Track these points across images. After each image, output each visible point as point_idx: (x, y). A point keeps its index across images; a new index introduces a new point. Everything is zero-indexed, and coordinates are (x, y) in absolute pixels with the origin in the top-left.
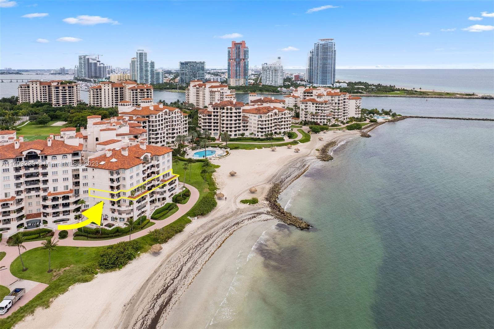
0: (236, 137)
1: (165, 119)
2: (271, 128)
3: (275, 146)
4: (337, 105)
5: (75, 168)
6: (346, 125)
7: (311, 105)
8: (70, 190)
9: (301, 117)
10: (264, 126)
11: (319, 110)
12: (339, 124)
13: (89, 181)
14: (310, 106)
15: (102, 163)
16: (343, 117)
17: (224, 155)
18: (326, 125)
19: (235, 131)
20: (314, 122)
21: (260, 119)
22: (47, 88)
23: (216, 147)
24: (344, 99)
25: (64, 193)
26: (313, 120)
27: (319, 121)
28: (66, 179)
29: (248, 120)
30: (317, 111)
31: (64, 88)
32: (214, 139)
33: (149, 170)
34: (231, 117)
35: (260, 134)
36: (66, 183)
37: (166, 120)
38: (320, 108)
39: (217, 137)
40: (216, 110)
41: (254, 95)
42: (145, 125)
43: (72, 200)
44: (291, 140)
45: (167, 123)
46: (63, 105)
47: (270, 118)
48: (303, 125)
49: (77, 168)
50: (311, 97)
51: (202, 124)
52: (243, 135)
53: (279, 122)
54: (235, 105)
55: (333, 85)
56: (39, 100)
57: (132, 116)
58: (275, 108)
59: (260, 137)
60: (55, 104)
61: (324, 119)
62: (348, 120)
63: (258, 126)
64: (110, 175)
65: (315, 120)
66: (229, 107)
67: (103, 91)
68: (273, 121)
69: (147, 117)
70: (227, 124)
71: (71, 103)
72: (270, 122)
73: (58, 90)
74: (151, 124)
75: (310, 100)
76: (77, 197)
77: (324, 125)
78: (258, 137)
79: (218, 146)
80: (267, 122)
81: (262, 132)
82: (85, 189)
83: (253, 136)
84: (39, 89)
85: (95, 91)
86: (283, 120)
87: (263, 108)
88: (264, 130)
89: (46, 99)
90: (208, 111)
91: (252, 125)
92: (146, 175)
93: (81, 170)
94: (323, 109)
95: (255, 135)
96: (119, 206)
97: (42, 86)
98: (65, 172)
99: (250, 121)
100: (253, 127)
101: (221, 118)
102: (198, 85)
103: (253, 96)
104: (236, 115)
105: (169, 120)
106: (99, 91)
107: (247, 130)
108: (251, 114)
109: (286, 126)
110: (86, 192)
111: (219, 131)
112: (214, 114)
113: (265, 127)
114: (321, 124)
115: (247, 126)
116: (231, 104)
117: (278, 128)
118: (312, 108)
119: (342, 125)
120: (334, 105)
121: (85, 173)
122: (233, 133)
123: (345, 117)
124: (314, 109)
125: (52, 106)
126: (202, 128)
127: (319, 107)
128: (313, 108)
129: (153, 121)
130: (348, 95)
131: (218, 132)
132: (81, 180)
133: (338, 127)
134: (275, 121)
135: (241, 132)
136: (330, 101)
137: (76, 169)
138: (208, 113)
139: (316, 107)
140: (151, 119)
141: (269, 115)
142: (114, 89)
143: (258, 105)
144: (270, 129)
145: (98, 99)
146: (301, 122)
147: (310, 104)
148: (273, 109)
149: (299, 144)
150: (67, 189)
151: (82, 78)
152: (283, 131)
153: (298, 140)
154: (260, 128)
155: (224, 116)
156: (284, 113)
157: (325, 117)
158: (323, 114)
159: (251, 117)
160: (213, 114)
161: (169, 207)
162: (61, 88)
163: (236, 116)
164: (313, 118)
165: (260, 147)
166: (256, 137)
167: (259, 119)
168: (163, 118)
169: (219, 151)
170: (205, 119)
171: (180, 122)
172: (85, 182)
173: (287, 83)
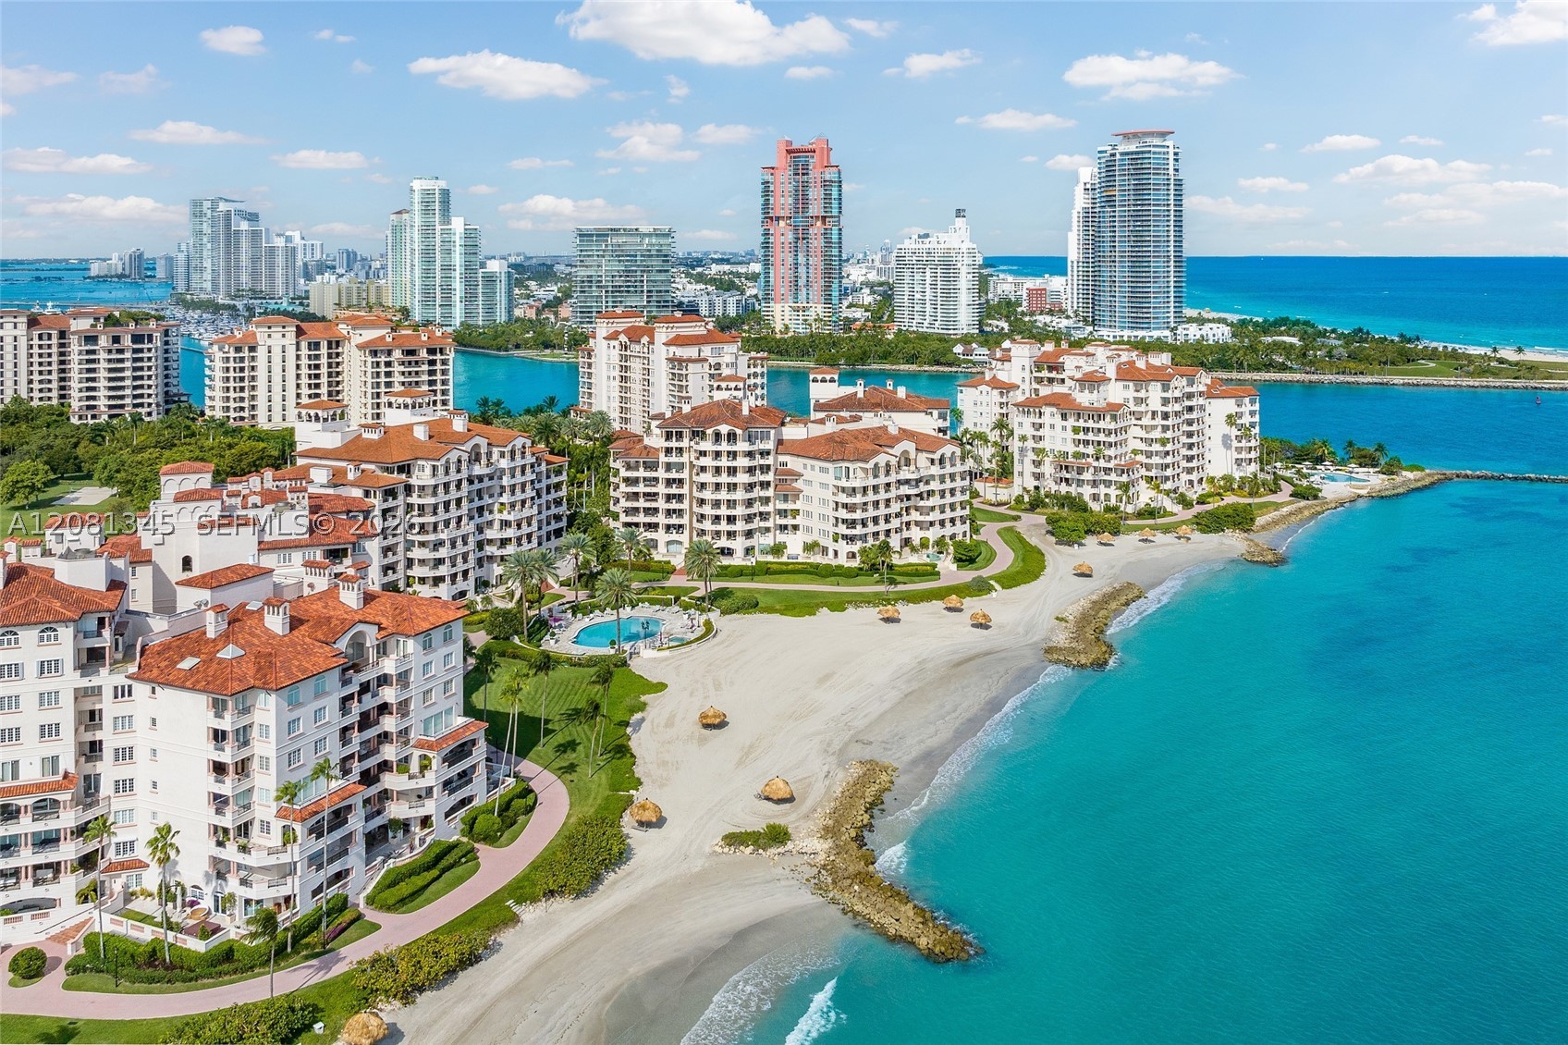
0: (751, 562)
1: (471, 482)
2: (887, 521)
3: (896, 600)
4: (1159, 421)
5: (85, 683)
6: (1198, 509)
7: (1058, 420)
8: (66, 775)
9: (1021, 474)
10: (858, 515)
11: (1086, 443)
12: (1169, 505)
13: (140, 739)
14: (1052, 426)
15: (187, 664)
16: (1184, 477)
17: (693, 637)
18: (1115, 509)
19: (749, 534)
20: (1068, 496)
21: (844, 483)
22: (54, 341)
23: (667, 604)
24: (1190, 396)
25: (39, 787)
26: (1064, 489)
27: (1087, 491)
28: (48, 731)
29: (799, 484)
30: (1081, 449)
31: (116, 340)
32: (666, 570)
33: (367, 697)
34: (732, 471)
35: (844, 548)
36: (50, 748)
37: (477, 486)
38: (1090, 437)
39: (678, 561)
40: (674, 444)
41: (828, 377)
42: (391, 503)
43: (68, 819)
44: (968, 575)
45: (481, 498)
46: (111, 417)
47: (882, 480)
48: (1026, 510)
49: (95, 681)
50: (1058, 389)
51: (624, 503)
52: (778, 549)
53: (920, 495)
54: (748, 423)
55: (1173, 330)
56: (24, 395)
57: (343, 464)
58: (906, 434)
59: (843, 561)
60: (81, 408)
61: (1108, 484)
62: (1206, 487)
63: (837, 515)
64: (211, 714)
65: (1073, 490)
66: (724, 429)
67: (261, 353)
68: (893, 493)
69: (401, 470)
70: (717, 504)
71: (142, 405)
72: (882, 496)
73: (93, 352)
74: (414, 499)
75: (1053, 401)
76: (88, 806)
77: (1108, 509)
78: (834, 563)
79: (677, 599)
80: (871, 497)
81: (850, 539)
82: (124, 772)
83: (817, 559)
84: (23, 343)
85: (232, 354)
86: (935, 485)
87: (857, 435)
88: (859, 530)
89: (50, 390)
90: (646, 447)
91: (816, 509)
92: (354, 718)
93: (108, 693)
94: (1102, 437)
95: (825, 551)
96: (244, 849)
97: (36, 333)
98: (48, 699)
99: (807, 490)
100: (816, 516)
101: (695, 478)
102: (626, 332)
103: (824, 381)
104: (752, 463)
105: (486, 483)
106: (246, 353)
107: (795, 527)
108: (809, 462)
109: (948, 514)
110: (124, 786)
111: (687, 532)
112: (667, 460)
113: (864, 515)
114: (1095, 507)
115: (796, 513)
116: (733, 414)
117: (917, 523)
118: (1059, 436)
119: (1177, 508)
120: (1146, 421)
121: (122, 708)
122: (738, 544)
123: (1195, 477)
124: (1069, 442)
125: (68, 419)
126: (623, 518)
127: (1086, 430)
128: (1064, 435)
129: (422, 488)
130: (1204, 380)
131: (684, 537)
132: (108, 736)
133: (1159, 521)
134: (905, 490)
135: (768, 540)
136: (1131, 404)
137: (93, 688)
138: (645, 453)
139: (1076, 430)
140: (414, 481)
141: (876, 465)
142: (304, 345)
143: (841, 420)
144: (882, 526)
145: (242, 389)
146: (1019, 500)
147: (1050, 415)
148: (897, 440)
149: (994, 594)
150: (55, 772)
151: (202, 296)
152: (933, 534)
153: (991, 578)
154: (844, 521)
155: (703, 469)
156: (937, 456)
157: (1113, 477)
158: (1102, 463)
159: (808, 474)
160: (663, 458)
161: (439, 858)
162: (104, 341)
163: (751, 470)
164: (1067, 480)
165: (838, 604)
166: (829, 560)
167: (840, 484)
168: (464, 474)
169: (675, 621)
170: (635, 481)
171: (530, 493)
172: (122, 741)
173: (995, 322)
